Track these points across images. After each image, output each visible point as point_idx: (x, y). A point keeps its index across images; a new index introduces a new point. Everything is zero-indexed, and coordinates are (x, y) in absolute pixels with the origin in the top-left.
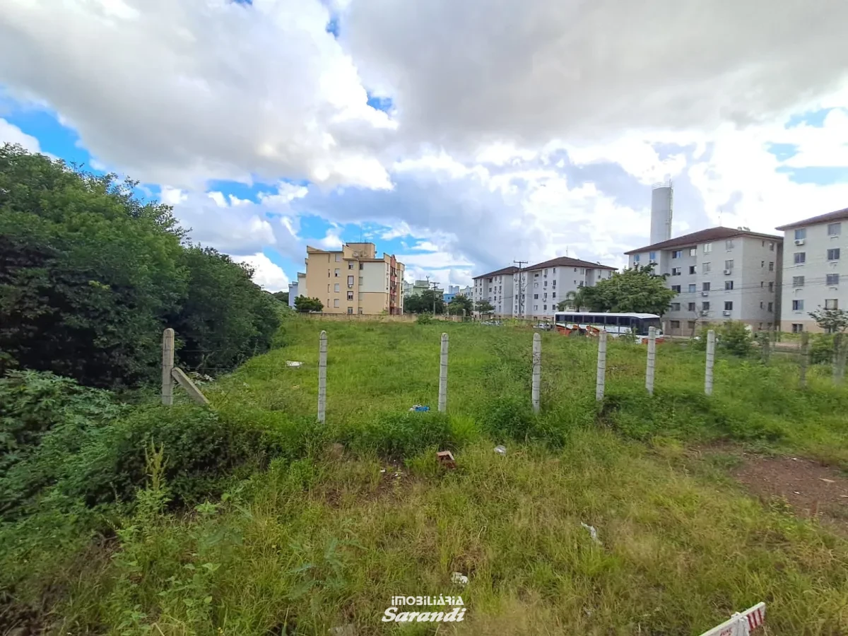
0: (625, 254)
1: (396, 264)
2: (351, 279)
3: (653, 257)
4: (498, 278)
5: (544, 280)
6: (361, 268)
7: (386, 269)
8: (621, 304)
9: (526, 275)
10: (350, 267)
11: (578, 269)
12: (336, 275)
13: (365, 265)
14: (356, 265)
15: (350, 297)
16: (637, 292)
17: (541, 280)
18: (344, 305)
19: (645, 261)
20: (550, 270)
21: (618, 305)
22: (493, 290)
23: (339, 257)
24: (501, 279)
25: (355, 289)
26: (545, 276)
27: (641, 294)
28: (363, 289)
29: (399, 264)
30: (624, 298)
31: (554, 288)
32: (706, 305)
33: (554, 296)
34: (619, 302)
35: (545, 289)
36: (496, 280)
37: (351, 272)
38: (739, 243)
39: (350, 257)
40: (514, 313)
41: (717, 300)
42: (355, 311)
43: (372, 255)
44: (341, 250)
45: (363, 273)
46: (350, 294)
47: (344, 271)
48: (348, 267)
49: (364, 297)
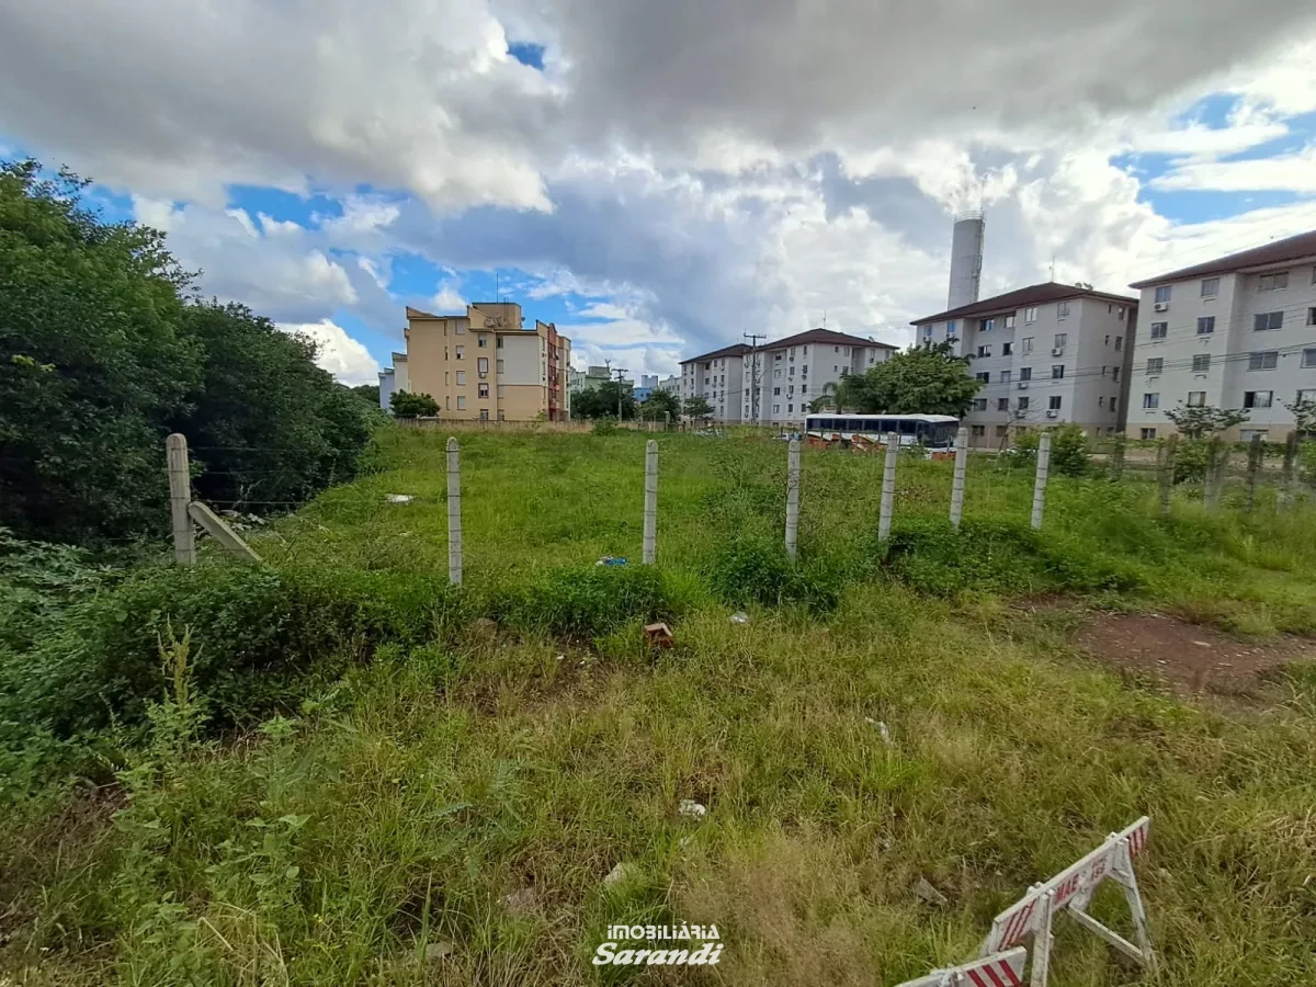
0: (912, 324)
1: (557, 339)
2: (483, 363)
3: (951, 328)
4: (719, 362)
5: (789, 365)
6: (499, 344)
7: (541, 346)
8: (902, 402)
9: (762, 357)
10: (481, 344)
11: (841, 349)
12: (459, 356)
13: (506, 340)
14: (491, 341)
15: (483, 394)
16: (926, 383)
17: (785, 365)
18: (473, 406)
19: (939, 335)
20: (799, 350)
21: (898, 403)
22: (712, 381)
23: (463, 328)
24: (723, 364)
25: (490, 380)
26: (792, 359)
27: (932, 385)
28: (503, 379)
29: (561, 338)
30: (907, 393)
31: (804, 377)
32: (1024, 402)
33: (804, 390)
34: (901, 398)
35: (791, 380)
36: (716, 366)
37: (483, 352)
38: (1076, 308)
39: (481, 327)
40: (743, 418)
41: (1040, 394)
42: (493, 415)
43: (517, 323)
44: (465, 315)
45: (503, 353)
46: (484, 388)
47: (471, 349)
48: (477, 343)
49: (505, 391)
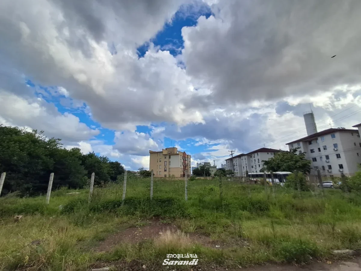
0: (286, 144)
1: (186, 156)
2: (166, 162)
3: (299, 145)
4: (235, 159)
5: (254, 159)
6: (170, 158)
7: (180, 158)
8: (282, 168)
9: (246, 157)
10: (165, 158)
11: (270, 153)
12: (160, 161)
13: (171, 156)
14: (168, 157)
15: (165, 171)
16: (288, 162)
17: (253, 159)
18: (163, 174)
19: (295, 146)
20: (256, 154)
21: (281, 169)
23: (161, 154)
24: (236, 159)
25: (167, 167)
26: (254, 157)
27: (290, 163)
28: (171, 167)
29: (188, 155)
30: (283, 165)
31: (259, 162)
32: (330, 167)
33: (259, 166)
34: (281, 167)
35: (255, 163)
36: (234, 160)
37: (166, 160)
38: (337, 135)
39: (166, 154)
40: (243, 175)
42: (167, 176)
43: (176, 152)
44: (162, 151)
45: (171, 160)
46: (165, 169)
47: (163, 160)
48: (164, 157)
49: (171, 170)
